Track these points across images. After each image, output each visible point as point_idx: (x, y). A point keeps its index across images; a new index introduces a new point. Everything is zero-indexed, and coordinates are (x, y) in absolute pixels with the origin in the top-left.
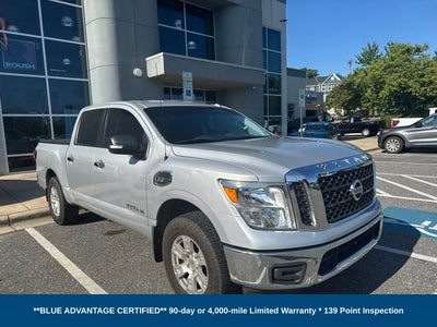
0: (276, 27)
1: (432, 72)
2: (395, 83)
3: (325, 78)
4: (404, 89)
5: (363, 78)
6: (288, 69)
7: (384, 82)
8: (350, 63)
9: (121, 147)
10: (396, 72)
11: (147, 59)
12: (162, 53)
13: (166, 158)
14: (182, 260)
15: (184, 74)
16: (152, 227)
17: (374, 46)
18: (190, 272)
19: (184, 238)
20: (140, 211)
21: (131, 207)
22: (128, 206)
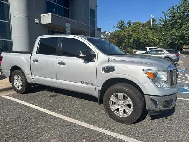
0: (94, 8)
1: (148, 34)
2: (136, 37)
3: (104, 32)
4: (139, 39)
5: (123, 34)
6: (97, 28)
7: (132, 36)
9: (85, 55)
10: (136, 32)
11: (41, 15)
12: (50, 13)
13: (109, 61)
14: (116, 103)
15: (67, 24)
16: (99, 90)
17: (123, 21)
18: (120, 107)
19: (119, 94)
20: (90, 84)
21: (84, 82)
22: (81, 82)
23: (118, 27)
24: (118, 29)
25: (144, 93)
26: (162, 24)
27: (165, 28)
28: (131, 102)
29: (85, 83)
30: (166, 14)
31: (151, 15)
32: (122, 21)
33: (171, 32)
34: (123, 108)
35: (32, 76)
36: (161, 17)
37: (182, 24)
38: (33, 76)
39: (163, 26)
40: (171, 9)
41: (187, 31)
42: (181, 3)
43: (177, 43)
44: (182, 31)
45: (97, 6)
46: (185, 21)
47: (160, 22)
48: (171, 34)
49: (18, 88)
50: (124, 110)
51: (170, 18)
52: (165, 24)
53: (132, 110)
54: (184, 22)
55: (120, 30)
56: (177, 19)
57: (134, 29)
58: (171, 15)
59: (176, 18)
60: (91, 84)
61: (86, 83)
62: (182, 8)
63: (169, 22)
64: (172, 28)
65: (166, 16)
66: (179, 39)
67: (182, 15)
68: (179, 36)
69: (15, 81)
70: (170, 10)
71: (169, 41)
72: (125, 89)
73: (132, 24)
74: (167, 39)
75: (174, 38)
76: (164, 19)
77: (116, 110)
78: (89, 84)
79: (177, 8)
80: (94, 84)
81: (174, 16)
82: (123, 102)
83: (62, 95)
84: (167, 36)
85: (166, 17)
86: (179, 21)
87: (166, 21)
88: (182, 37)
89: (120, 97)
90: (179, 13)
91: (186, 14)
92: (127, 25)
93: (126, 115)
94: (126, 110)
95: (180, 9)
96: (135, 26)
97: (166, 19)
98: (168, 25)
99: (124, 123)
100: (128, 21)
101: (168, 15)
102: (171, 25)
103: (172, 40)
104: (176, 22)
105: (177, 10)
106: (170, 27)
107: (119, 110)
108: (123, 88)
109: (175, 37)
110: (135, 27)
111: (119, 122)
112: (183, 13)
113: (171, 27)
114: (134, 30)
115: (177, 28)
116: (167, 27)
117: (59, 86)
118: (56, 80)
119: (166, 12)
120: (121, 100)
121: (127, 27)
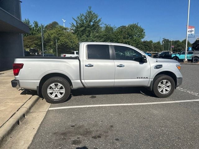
14: (161, 87)
18: (163, 89)
21: (140, 78)
25: (177, 77)
26: (74, 29)
28: (170, 84)
32: (27, 20)
34: (165, 89)
35: (81, 80)
36: (72, 23)
37: (89, 32)
38: (83, 81)
39: (75, 32)
40: (80, 17)
41: (95, 38)
42: (87, 13)
44: (92, 38)
45: (21, 2)
46: (92, 29)
47: (72, 27)
49: (54, 98)
52: (77, 30)
53: (170, 88)
58: (80, 23)
59: (85, 26)
60: (146, 78)
61: (142, 78)
64: (83, 35)
67: (89, 24)
69: (49, 91)
73: (39, 25)
79: (84, 17)
80: (149, 78)
81: (83, 23)
86: (88, 29)
87: (77, 27)
89: (165, 82)
92: (33, 26)
93: (167, 92)
94: (167, 89)
97: (77, 25)
98: (79, 31)
100: (35, 21)
101: (78, 22)
113: (81, 33)
114: (60, 34)
116: (79, 33)
117: (116, 85)
118: (113, 80)
119: (76, 20)
120: (164, 84)
121: (35, 28)
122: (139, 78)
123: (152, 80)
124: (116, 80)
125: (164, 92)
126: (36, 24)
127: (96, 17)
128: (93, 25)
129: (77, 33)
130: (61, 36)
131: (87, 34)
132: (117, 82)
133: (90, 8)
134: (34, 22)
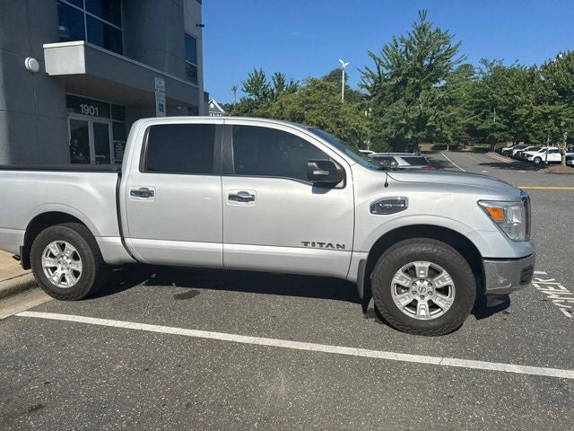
0: (193, 32)
5: (278, 111)
8: (235, 89)
9: (327, 173)
10: (314, 109)
11: (45, 46)
12: (82, 42)
13: (386, 185)
14: (408, 288)
15: (157, 80)
16: (361, 261)
17: (261, 73)
18: (418, 298)
19: (417, 264)
20: (335, 246)
21: (313, 244)
22: (306, 244)
23: (248, 90)
24: (247, 95)
25: (483, 255)
26: (369, 84)
27: (377, 97)
28: (449, 281)
29: (317, 246)
30: (379, 61)
31: (341, 61)
32: (259, 72)
33: (394, 108)
34: (427, 298)
35: (123, 240)
36: (367, 68)
37: (417, 88)
38: (128, 241)
39: (372, 92)
40: (390, 48)
41: (431, 106)
42: (414, 32)
43: (409, 137)
44: (421, 106)
45: (203, 26)
46: (426, 81)
47: (366, 79)
48: (394, 114)
49: (59, 283)
50: (430, 302)
51: (389, 71)
52: (378, 88)
53: (453, 298)
54: (423, 83)
55: (253, 97)
56: (406, 74)
57: (308, 98)
58: (390, 64)
59: (404, 72)
60: (338, 246)
62: (415, 47)
63: (386, 80)
64: (396, 98)
65: (381, 67)
66: (414, 127)
67: (418, 65)
68: (413, 120)
69: (47, 263)
70: (387, 49)
71: (392, 133)
72: (435, 251)
73: (286, 84)
74: (385, 128)
75: (402, 125)
76: (376, 72)
77: (409, 306)
78: (330, 247)
79: (404, 44)
80: (348, 247)
81: (399, 66)
82: (426, 283)
83: (209, 291)
84: (385, 120)
85: (378, 68)
86: (411, 80)
87: (380, 78)
88: (421, 122)
89: (422, 272)
90: (409, 59)
91: (426, 62)
92: (273, 86)
93: (436, 314)
94: (436, 301)
95: (412, 49)
96: (309, 89)
97: (379, 72)
98: (384, 89)
99: (431, 334)
101: (385, 62)
102: (393, 91)
103: (399, 130)
104: (404, 82)
105: (406, 50)
106: (390, 96)
107: (419, 304)
108: (430, 249)
109: (404, 122)
110: (309, 94)
111: (419, 334)
112: (421, 59)
113: (392, 94)
114: (307, 101)
115: (407, 98)
116: (384, 95)
117: (230, 262)
118: (218, 246)
119: (378, 55)
120: (422, 280)
121: (275, 91)
122: (310, 245)
123: (365, 256)
124: (228, 247)
125: (423, 313)
126: (279, 79)
127: (442, 41)
128: (430, 67)
129: (380, 95)
130: (310, 108)
131: (410, 96)
132: (232, 254)
133: (423, 15)
134: (275, 76)
